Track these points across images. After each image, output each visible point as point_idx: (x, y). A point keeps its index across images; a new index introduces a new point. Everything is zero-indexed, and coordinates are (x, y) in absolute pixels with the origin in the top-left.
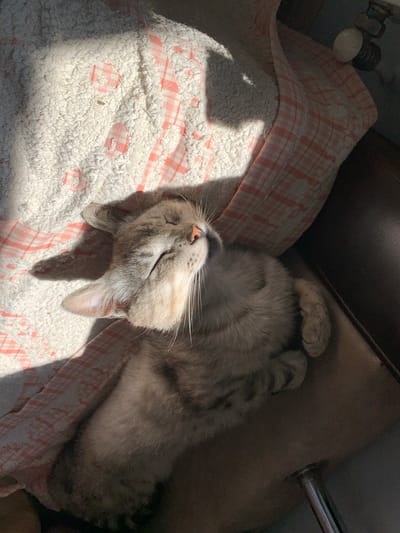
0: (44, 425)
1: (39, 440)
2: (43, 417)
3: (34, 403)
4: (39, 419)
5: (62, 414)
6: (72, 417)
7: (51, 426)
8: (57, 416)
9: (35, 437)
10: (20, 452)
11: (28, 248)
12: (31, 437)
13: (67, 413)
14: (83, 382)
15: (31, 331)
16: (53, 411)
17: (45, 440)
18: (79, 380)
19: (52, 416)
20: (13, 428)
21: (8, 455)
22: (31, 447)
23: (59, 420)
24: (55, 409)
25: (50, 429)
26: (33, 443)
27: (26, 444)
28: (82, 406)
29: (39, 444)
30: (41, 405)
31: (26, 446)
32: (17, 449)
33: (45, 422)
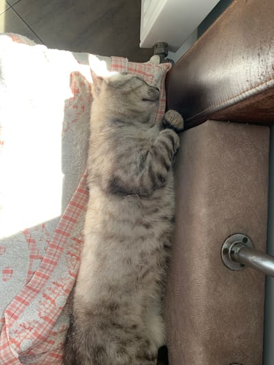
0: (49, 301)
1: (46, 318)
2: (47, 292)
3: (39, 275)
4: (45, 296)
5: (60, 288)
6: (66, 291)
7: (53, 302)
8: (56, 291)
9: (43, 314)
10: (33, 331)
12: (40, 314)
13: (63, 287)
14: (69, 253)
16: (53, 286)
17: (50, 318)
18: (65, 251)
19: (53, 292)
20: (27, 304)
21: (24, 334)
22: (41, 326)
23: (58, 295)
24: (54, 283)
25: (53, 305)
26: (42, 321)
27: (37, 322)
28: (73, 278)
29: (47, 323)
30: (44, 276)
31: (36, 325)
32: (30, 329)
33: (49, 298)
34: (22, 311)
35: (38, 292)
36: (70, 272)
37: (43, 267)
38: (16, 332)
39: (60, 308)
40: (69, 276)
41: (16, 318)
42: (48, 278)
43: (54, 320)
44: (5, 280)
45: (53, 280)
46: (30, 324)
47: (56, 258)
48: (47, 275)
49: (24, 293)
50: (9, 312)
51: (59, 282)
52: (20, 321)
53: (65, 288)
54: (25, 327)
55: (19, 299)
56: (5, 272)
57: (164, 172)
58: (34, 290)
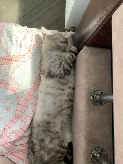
0: (23, 122)
1: (22, 129)
2: (23, 119)
3: (20, 111)
4: (22, 120)
6: (30, 118)
7: (25, 122)
8: (26, 118)
9: (21, 127)
10: (16, 134)
11: (13, 60)
13: (29, 117)
14: (32, 103)
15: (17, 84)
16: (26, 116)
17: (24, 129)
18: (31, 102)
19: (25, 119)
20: (15, 123)
21: (12, 135)
22: (20, 132)
23: (27, 120)
24: (26, 115)
25: (25, 124)
26: (20, 130)
27: (18, 130)
28: (33, 113)
29: (22, 131)
30: (22, 112)
31: (18, 131)
32: (15, 133)
33: (23, 121)
34: (12, 126)
35: (19, 118)
36: (32, 111)
37: (22, 108)
38: (9, 134)
39: (28, 125)
40: (32, 112)
41: (10, 128)
42: (23, 113)
43: (25, 130)
44: (7, 112)
45: (25, 114)
46: (15, 131)
47: (27, 105)
48: (23, 111)
49: (14, 118)
50: (7, 125)
51: (28, 115)
52: (11, 129)
53: (30, 117)
54: (13, 132)
55: (11, 121)
56: (7, 109)
57: (69, 68)
58: (18, 117)
